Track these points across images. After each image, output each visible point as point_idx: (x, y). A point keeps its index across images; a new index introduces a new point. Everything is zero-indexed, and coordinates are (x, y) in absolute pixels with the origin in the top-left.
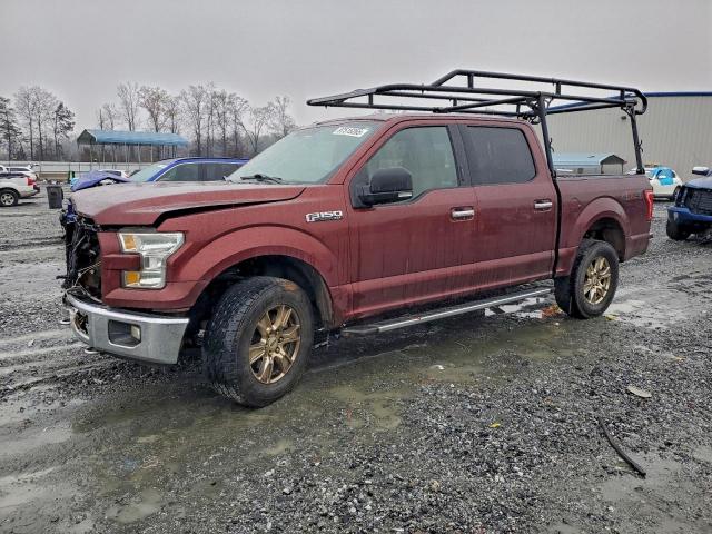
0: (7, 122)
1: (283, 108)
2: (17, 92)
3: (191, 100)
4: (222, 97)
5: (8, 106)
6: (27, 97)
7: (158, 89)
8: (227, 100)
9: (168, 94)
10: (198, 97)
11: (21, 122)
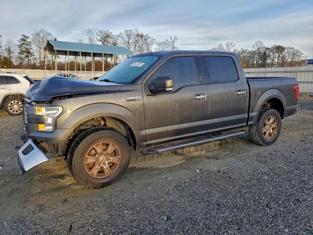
0: (27, 49)
1: (174, 42)
2: (33, 32)
3: (126, 38)
4: (142, 36)
5: (28, 40)
6: (38, 34)
7: (108, 31)
8: (144, 38)
9: (113, 34)
10: (129, 36)
11: (34, 49)
